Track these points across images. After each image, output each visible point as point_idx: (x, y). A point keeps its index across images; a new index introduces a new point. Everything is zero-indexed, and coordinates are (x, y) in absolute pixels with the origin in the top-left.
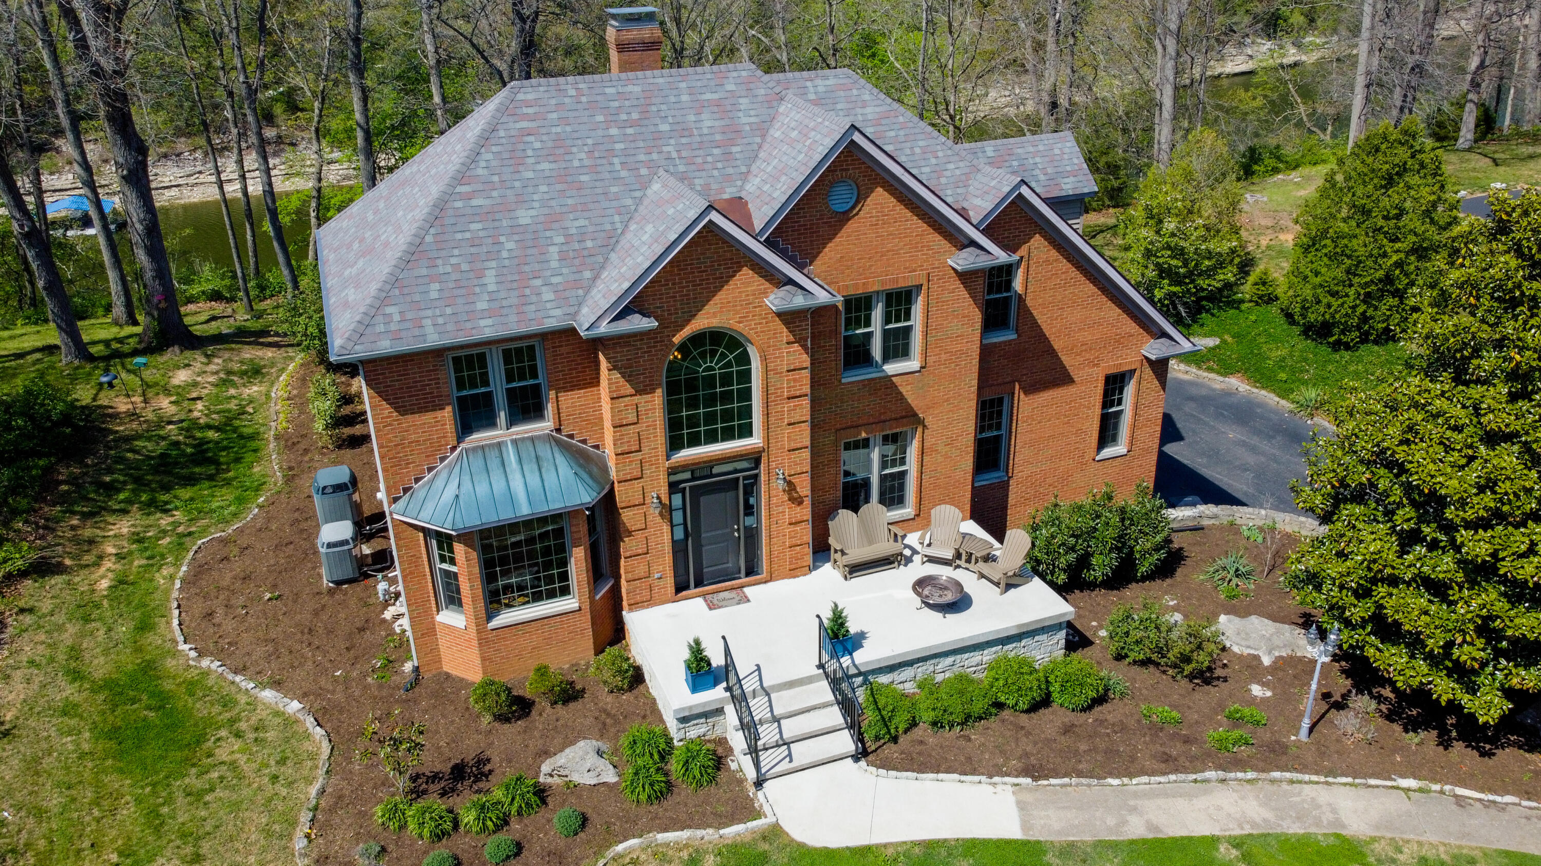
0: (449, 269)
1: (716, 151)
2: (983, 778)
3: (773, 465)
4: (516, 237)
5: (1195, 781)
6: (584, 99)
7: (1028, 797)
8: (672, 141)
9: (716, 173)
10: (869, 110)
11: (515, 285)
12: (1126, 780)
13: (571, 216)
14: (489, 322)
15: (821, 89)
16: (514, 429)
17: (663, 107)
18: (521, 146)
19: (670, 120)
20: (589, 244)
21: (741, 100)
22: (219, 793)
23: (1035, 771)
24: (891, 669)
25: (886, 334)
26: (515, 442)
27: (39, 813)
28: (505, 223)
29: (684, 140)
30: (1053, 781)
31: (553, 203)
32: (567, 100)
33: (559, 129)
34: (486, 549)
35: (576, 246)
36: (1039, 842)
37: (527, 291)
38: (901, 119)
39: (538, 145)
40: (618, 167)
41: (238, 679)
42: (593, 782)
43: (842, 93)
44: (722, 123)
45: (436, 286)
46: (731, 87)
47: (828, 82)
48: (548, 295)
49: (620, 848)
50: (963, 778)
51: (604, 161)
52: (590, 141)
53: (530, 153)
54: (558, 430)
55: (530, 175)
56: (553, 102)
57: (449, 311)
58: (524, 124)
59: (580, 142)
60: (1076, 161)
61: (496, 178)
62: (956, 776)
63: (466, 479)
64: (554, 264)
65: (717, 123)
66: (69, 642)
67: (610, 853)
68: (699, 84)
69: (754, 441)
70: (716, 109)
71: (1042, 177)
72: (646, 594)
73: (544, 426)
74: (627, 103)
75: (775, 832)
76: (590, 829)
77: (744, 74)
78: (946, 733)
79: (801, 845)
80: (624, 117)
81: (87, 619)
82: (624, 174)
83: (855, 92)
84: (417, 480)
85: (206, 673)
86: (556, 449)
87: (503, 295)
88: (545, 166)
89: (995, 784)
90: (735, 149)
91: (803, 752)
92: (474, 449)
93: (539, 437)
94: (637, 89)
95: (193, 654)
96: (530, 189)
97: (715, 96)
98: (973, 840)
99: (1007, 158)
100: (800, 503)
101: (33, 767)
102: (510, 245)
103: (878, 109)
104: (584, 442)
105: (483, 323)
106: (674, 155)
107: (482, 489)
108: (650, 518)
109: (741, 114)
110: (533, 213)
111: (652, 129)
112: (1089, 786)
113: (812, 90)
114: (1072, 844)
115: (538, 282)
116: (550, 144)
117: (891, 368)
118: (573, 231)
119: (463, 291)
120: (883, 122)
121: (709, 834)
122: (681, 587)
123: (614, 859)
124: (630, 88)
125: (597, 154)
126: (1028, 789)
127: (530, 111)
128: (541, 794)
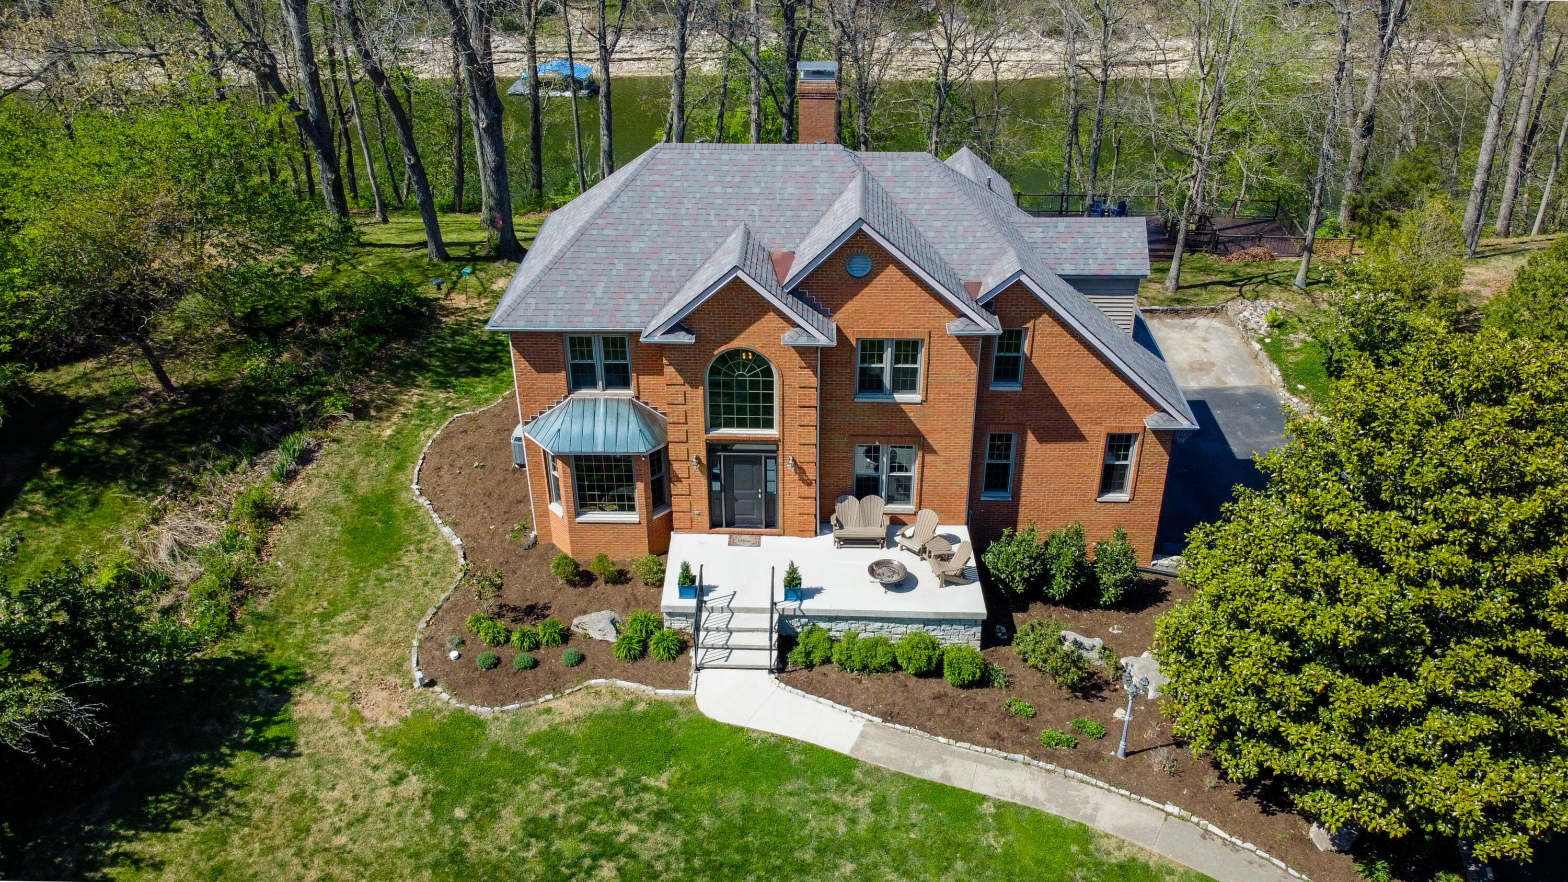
0: (575, 278)
1: (789, 214)
2: (849, 709)
3: (787, 452)
4: (626, 261)
5: (1006, 758)
6: (704, 162)
7: (872, 731)
8: (758, 202)
9: (783, 230)
10: (932, 190)
11: (615, 296)
12: (952, 741)
13: (668, 251)
14: (590, 319)
15: (898, 168)
16: (608, 391)
17: (761, 174)
18: (648, 194)
19: (763, 185)
20: (674, 273)
21: (822, 175)
22: (393, 583)
23: (889, 716)
24: (830, 619)
25: (895, 372)
26: (606, 400)
27: (297, 567)
28: (621, 250)
29: (767, 202)
30: (897, 726)
31: (658, 239)
32: (692, 162)
33: (679, 184)
34: (578, 468)
35: (664, 273)
36: (857, 760)
37: (622, 301)
38: (956, 201)
39: (661, 194)
40: (712, 217)
41: (435, 515)
42: (600, 638)
43: (914, 174)
44: (801, 191)
45: (564, 289)
46: (817, 163)
47: (906, 163)
48: (634, 306)
49: (592, 682)
50: (836, 705)
51: (704, 212)
52: (698, 195)
53: (653, 199)
54: (638, 398)
55: (649, 216)
56: (681, 162)
57: (567, 307)
58: (656, 177)
59: (691, 195)
60: (1139, 245)
61: (625, 216)
62: (831, 703)
63: (568, 419)
64: (645, 284)
65: (797, 191)
66: (352, 467)
67: (586, 684)
68: (794, 158)
69: (773, 433)
70: (799, 180)
71: (1101, 256)
72: (688, 524)
73: (627, 394)
74: (735, 168)
75: (691, 701)
76: (582, 666)
77: (832, 153)
78: (848, 675)
79: (701, 714)
80: (729, 179)
81: (368, 454)
82: (715, 223)
83: (926, 174)
84: (541, 413)
85: (419, 507)
86: (632, 411)
87: (604, 301)
88: (661, 211)
89: (854, 716)
90: (804, 214)
91: (738, 657)
92: (579, 400)
93: (623, 400)
94: (745, 158)
95: (417, 493)
96: (646, 227)
97: (803, 169)
98: (812, 745)
99: (1075, 235)
100: (809, 484)
101: (303, 540)
102: (620, 266)
103: (939, 190)
104: (656, 409)
105: (586, 319)
106: (757, 213)
107: (576, 428)
108: (692, 471)
109: (818, 186)
110: (642, 245)
111: (747, 190)
112: (922, 737)
113: (890, 168)
114: (878, 769)
115: (630, 296)
116: (669, 194)
117: (900, 397)
118: (666, 262)
119: (580, 295)
120: (941, 201)
121: (649, 690)
122: (715, 524)
123: (587, 687)
124: (739, 157)
125: (700, 206)
126: (877, 726)
127: (663, 167)
128: (566, 636)
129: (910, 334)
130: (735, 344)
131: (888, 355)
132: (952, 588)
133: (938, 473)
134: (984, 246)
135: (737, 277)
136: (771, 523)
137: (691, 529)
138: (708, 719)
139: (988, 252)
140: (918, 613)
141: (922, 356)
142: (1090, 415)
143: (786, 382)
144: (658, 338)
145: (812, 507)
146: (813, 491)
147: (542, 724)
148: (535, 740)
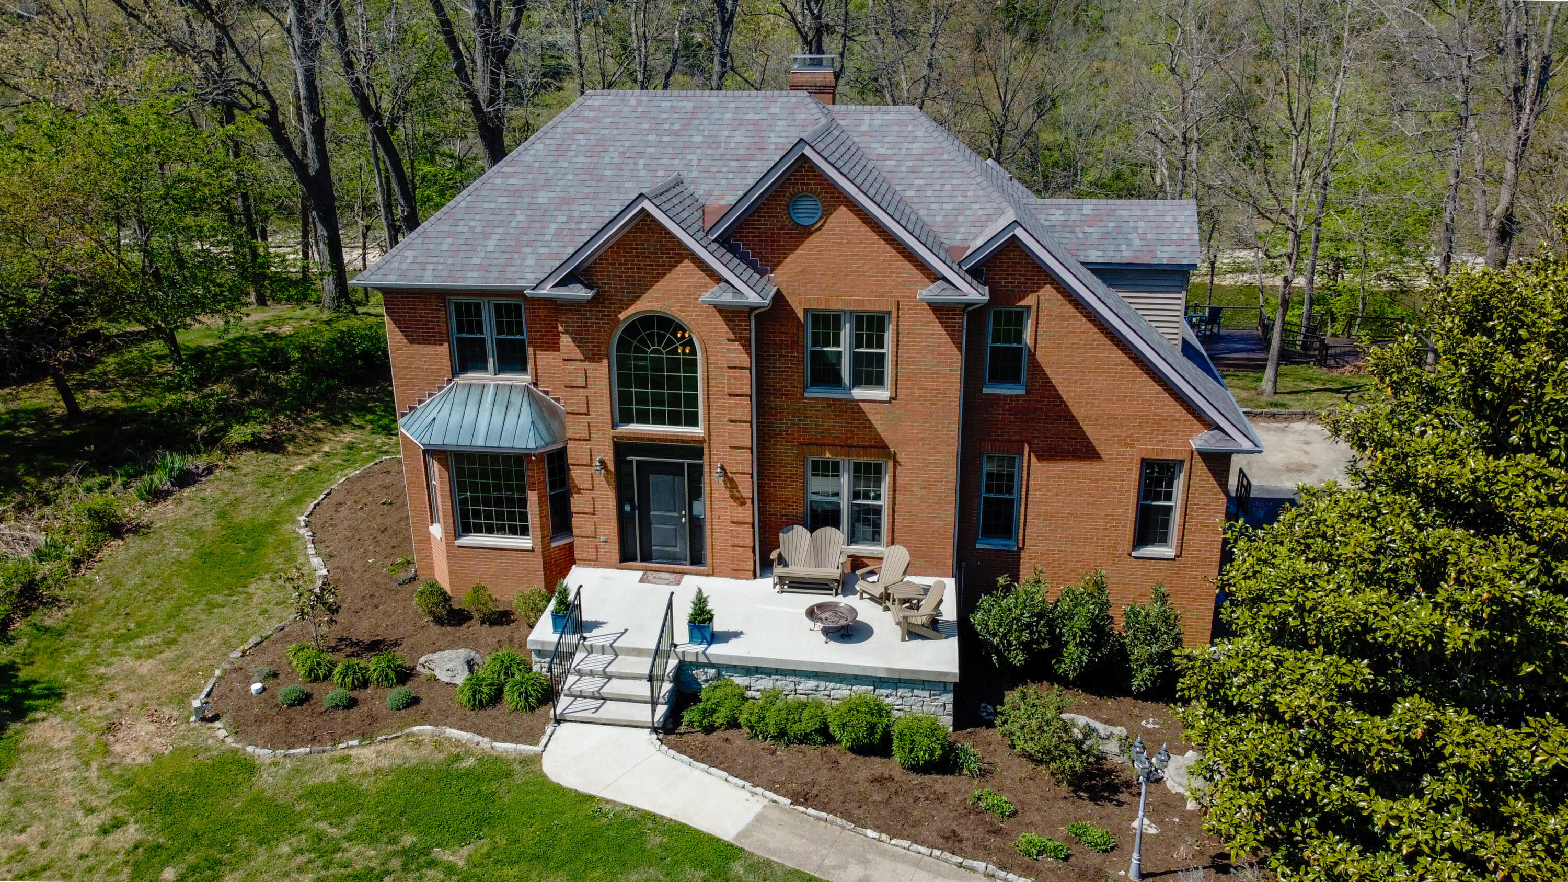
0: (466, 229)
1: (733, 164)
2: (748, 785)
3: (715, 458)
4: (529, 213)
5: (960, 865)
6: (640, 109)
7: (774, 814)
8: (699, 151)
9: (724, 182)
10: (917, 145)
11: (509, 249)
12: (884, 837)
13: (581, 202)
14: (475, 274)
15: (876, 122)
16: (501, 376)
17: (706, 122)
18: (569, 142)
19: (706, 133)
20: (584, 226)
21: (779, 123)
23: (802, 798)
24: (749, 671)
25: (857, 359)
26: (497, 386)
28: (526, 200)
29: (709, 151)
30: (811, 811)
31: (572, 190)
32: (625, 109)
33: (607, 132)
34: (460, 473)
35: (573, 226)
36: (742, 850)
37: (516, 256)
38: (945, 157)
39: (583, 142)
40: (640, 167)
41: (311, 546)
42: (447, 680)
43: (896, 128)
44: (752, 140)
45: (450, 241)
46: (775, 110)
47: (887, 117)
48: (531, 261)
49: (415, 729)
50: (731, 778)
51: (632, 161)
52: (628, 144)
53: (574, 147)
54: (536, 385)
55: (565, 165)
56: (614, 109)
57: (450, 261)
58: (581, 125)
59: (619, 143)
60: (1187, 230)
61: (537, 165)
62: (725, 774)
63: (447, 407)
64: (547, 238)
65: (746, 140)
67: (407, 731)
68: (748, 105)
69: (698, 431)
70: (751, 128)
71: (1137, 242)
72: (592, 554)
73: (524, 379)
74: (675, 116)
75: (537, 758)
76: (412, 710)
77: (794, 100)
78: (759, 744)
79: (544, 776)
80: (666, 126)
82: (642, 173)
83: (910, 128)
84: (420, 402)
85: (299, 537)
86: (526, 399)
87: (495, 255)
88: (581, 159)
89: (754, 794)
90: (751, 164)
91: (611, 710)
92: (464, 385)
93: (517, 387)
94: (690, 105)
95: (303, 524)
96: (559, 176)
97: (757, 117)
98: (684, 825)
99: (1105, 218)
100: (743, 504)
102: (521, 218)
103: (925, 146)
104: (557, 400)
105: (470, 274)
106: (695, 162)
107: (456, 417)
108: (596, 481)
109: (772, 134)
110: (552, 195)
111: (686, 139)
112: (843, 828)
113: (867, 122)
114: (768, 863)
115: (528, 250)
116: (594, 143)
117: (859, 393)
118: (576, 214)
119: (468, 248)
121: (485, 742)
122: (626, 557)
123: (408, 735)
124: (682, 104)
125: (628, 155)
126: (783, 809)
127: (592, 114)
128: (404, 675)
129: (873, 305)
130: (647, 304)
131: (846, 333)
132: (919, 642)
133: (916, 502)
134: (977, 206)
135: (643, 209)
136: (697, 558)
137: (595, 562)
138: (551, 782)
139: (981, 212)
140: (864, 668)
141: (889, 337)
142: (1117, 432)
143: (712, 359)
144: (546, 291)
145: (747, 536)
146: (747, 513)
147: (331, 775)
148: (310, 794)
